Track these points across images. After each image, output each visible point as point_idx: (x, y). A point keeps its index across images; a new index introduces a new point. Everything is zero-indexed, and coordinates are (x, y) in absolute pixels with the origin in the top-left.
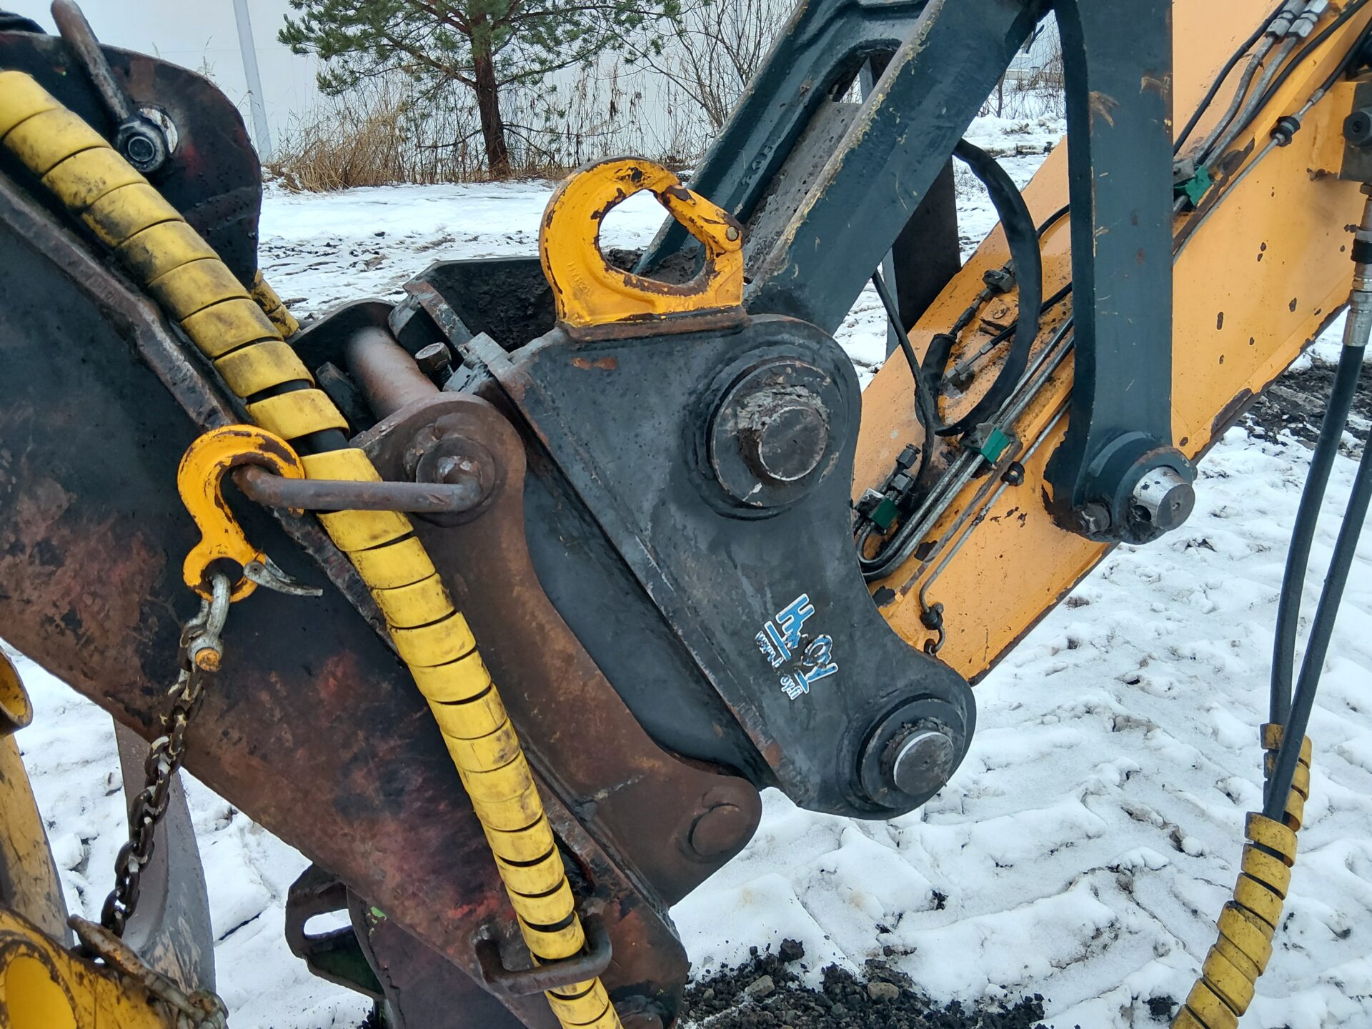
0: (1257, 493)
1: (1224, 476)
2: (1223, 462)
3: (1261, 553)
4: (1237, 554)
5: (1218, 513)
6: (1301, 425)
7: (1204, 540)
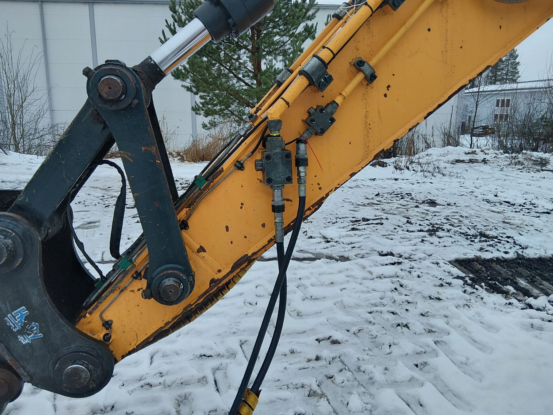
0: (447, 308)
1: (439, 299)
2: (442, 293)
3: (430, 333)
4: (418, 332)
5: (423, 314)
6: (494, 282)
7: (406, 324)
